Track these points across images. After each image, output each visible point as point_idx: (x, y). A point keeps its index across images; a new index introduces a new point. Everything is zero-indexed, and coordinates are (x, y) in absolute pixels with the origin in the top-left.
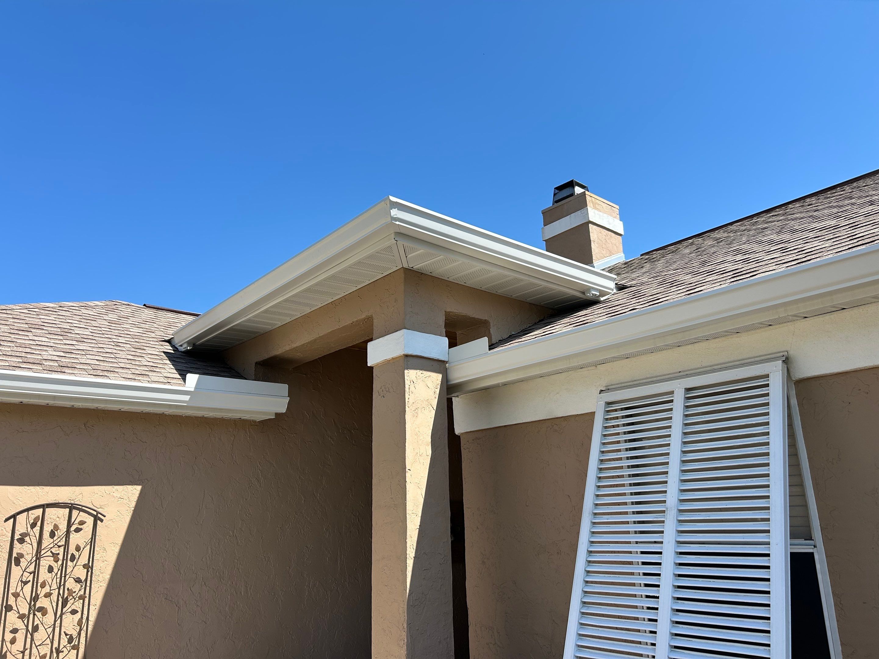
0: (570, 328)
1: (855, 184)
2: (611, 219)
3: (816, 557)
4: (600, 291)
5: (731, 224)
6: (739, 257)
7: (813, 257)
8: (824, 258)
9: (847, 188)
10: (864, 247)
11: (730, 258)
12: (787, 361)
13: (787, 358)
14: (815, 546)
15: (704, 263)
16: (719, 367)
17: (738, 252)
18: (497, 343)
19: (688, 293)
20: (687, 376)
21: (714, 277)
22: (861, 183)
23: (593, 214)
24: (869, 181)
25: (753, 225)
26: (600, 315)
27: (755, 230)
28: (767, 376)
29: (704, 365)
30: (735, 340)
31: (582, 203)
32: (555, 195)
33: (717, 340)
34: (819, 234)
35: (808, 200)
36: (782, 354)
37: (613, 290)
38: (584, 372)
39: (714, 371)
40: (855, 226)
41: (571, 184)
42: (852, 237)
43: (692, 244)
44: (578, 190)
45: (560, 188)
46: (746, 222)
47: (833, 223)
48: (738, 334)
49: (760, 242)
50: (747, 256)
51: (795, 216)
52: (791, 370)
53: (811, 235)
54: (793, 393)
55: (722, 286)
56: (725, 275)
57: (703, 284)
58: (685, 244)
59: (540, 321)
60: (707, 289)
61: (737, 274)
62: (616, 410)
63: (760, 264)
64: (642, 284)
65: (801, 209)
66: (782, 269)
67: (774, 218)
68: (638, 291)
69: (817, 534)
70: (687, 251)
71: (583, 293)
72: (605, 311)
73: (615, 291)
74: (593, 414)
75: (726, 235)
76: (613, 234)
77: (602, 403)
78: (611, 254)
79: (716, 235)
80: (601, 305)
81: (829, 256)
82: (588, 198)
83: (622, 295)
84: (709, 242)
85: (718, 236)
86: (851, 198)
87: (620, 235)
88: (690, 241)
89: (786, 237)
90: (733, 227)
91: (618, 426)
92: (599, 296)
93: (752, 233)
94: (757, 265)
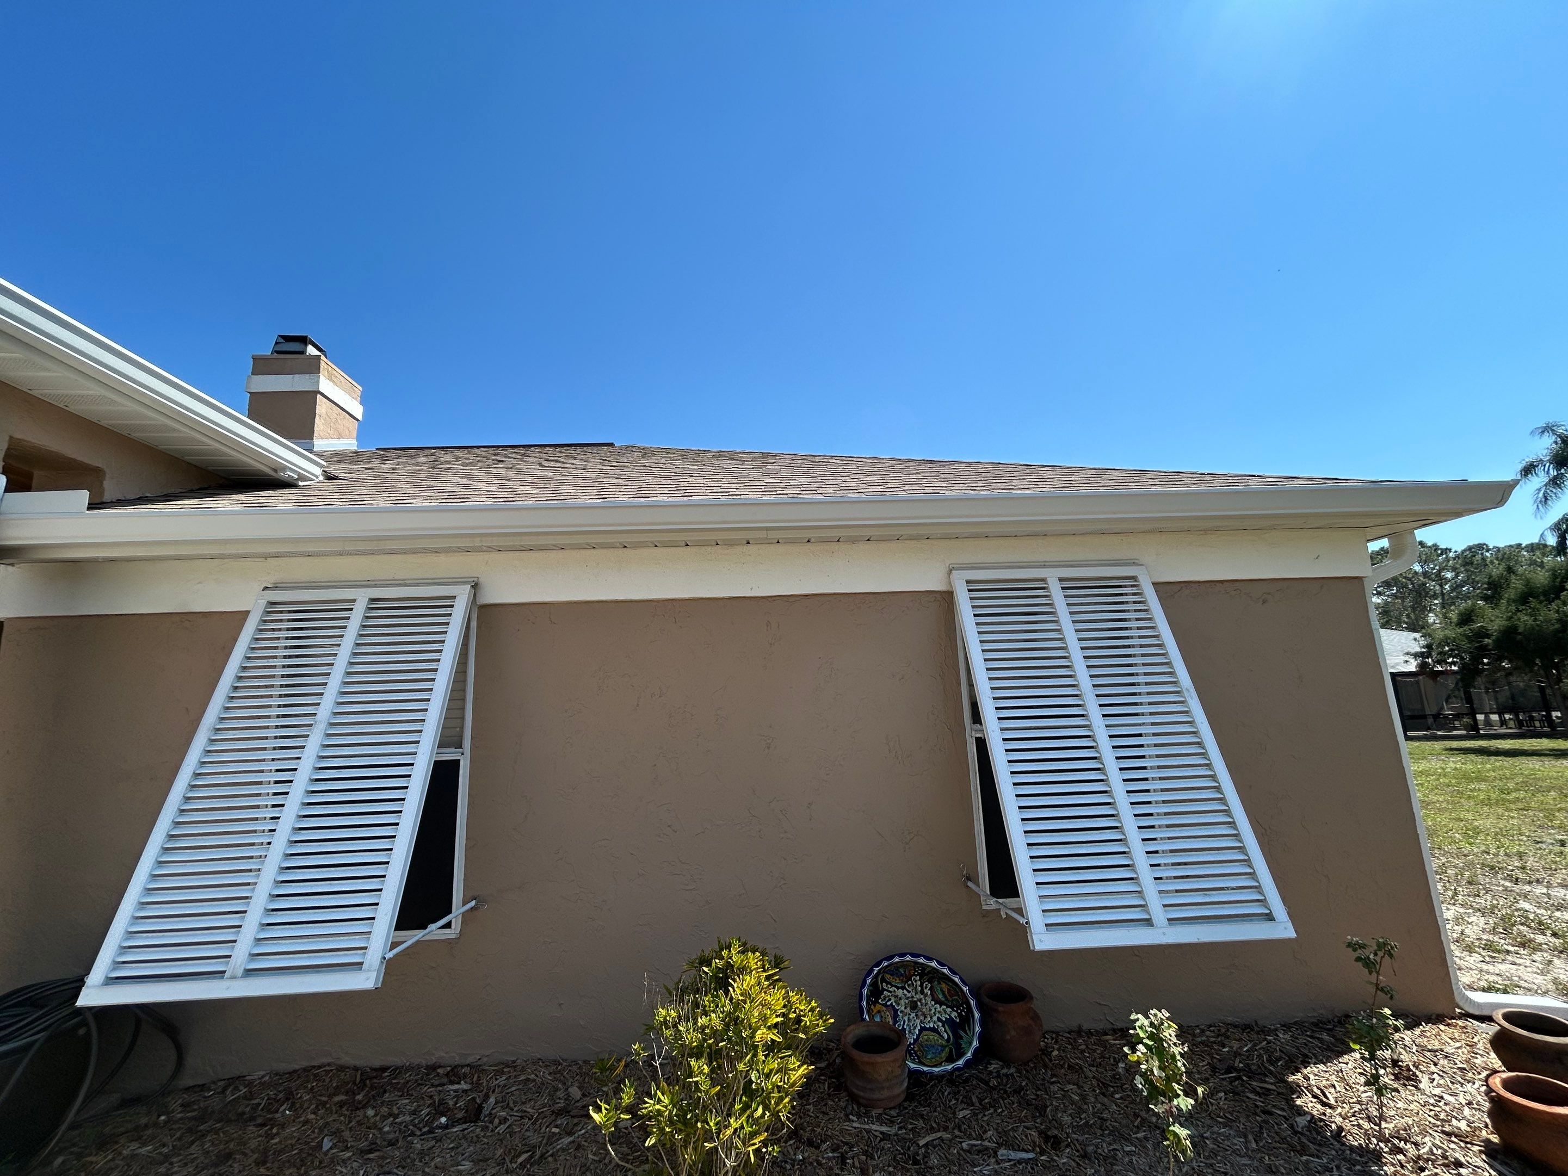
0: (238, 508)
1: (585, 448)
2: (348, 397)
3: (462, 763)
4: (299, 474)
5: (478, 447)
6: (464, 481)
7: (518, 499)
8: (526, 503)
9: (579, 449)
10: (555, 502)
11: (455, 479)
12: (475, 586)
13: (476, 584)
14: (463, 754)
15: (430, 477)
16: (411, 582)
17: (466, 476)
18: (112, 502)
19: (397, 502)
20: (376, 586)
21: (430, 493)
22: (589, 449)
23: (325, 385)
24: (595, 450)
25: (495, 455)
26: (287, 501)
27: (493, 460)
28: (454, 598)
29: (396, 577)
30: (433, 558)
31: (313, 367)
32: (277, 343)
33: (414, 555)
34: (535, 481)
35: (548, 448)
36: (472, 579)
37: (317, 477)
38: (248, 563)
39: (405, 585)
40: (562, 483)
41: (304, 340)
42: (554, 492)
43: (433, 454)
44: (311, 350)
45: (288, 339)
46: (491, 450)
47: (550, 474)
48: (437, 554)
49: (488, 473)
50: (471, 482)
51: (529, 459)
52: (477, 595)
53: (530, 479)
54: (475, 617)
55: (432, 504)
56: (440, 494)
57: (415, 496)
58: (426, 452)
59: (200, 489)
60: (417, 503)
61: (452, 496)
62: (281, 612)
63: (476, 493)
64: (357, 480)
65: (537, 455)
66: (489, 503)
67: (514, 455)
68: (348, 486)
69: (467, 743)
70: (423, 459)
71: (275, 471)
72: (296, 498)
73: (321, 478)
74: (247, 613)
75: (467, 456)
76: (348, 416)
77: (263, 603)
78: (340, 437)
79: (459, 453)
80: (296, 491)
81: (530, 502)
82: (323, 365)
83: (329, 486)
84: (448, 458)
85: (461, 455)
86: (575, 459)
87: (357, 420)
88: (433, 451)
89: (511, 474)
90: (476, 451)
91: (280, 630)
92: (298, 479)
93: (490, 461)
94: (473, 493)
